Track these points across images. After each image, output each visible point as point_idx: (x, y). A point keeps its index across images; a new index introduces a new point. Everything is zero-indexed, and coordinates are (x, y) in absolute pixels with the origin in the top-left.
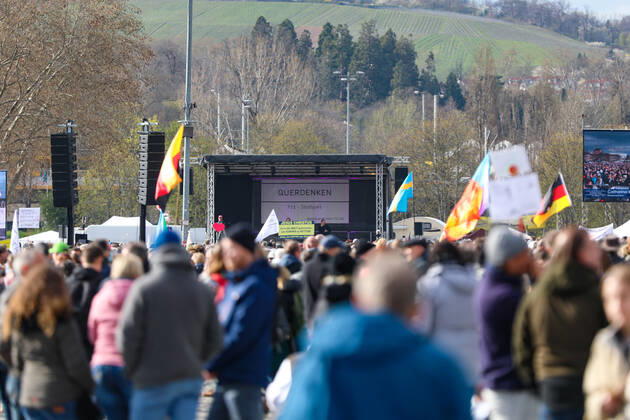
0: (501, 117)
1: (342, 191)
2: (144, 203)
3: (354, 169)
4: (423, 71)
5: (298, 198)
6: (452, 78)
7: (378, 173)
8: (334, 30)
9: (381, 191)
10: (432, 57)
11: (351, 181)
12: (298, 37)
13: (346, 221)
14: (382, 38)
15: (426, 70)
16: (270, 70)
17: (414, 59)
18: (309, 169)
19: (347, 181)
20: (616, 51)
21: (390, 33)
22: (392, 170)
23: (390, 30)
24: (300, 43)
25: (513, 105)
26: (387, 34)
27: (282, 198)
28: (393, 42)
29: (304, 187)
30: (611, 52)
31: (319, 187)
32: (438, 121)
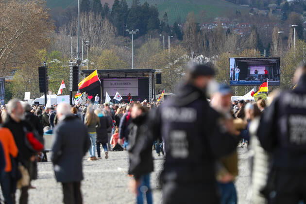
0: (199, 45)
1: (135, 83)
2: (71, 90)
3: (140, 75)
4: (162, 22)
5: (118, 86)
6: (176, 24)
7: (150, 76)
8: (120, 3)
9: (151, 83)
10: (166, 15)
11: (139, 79)
12: (103, 6)
13: (137, 95)
14: (143, 6)
15: (163, 21)
16: (95, 27)
17: (158, 16)
18: (123, 75)
19: (137, 79)
20: (254, 9)
21: (146, 3)
22: (155, 74)
23: (146, 2)
24: (103, 9)
25: (204, 39)
26: (145, 4)
27: (112, 86)
28: (148, 8)
29: (120, 82)
30: (252, 10)
31: (126, 82)
32: (171, 50)
